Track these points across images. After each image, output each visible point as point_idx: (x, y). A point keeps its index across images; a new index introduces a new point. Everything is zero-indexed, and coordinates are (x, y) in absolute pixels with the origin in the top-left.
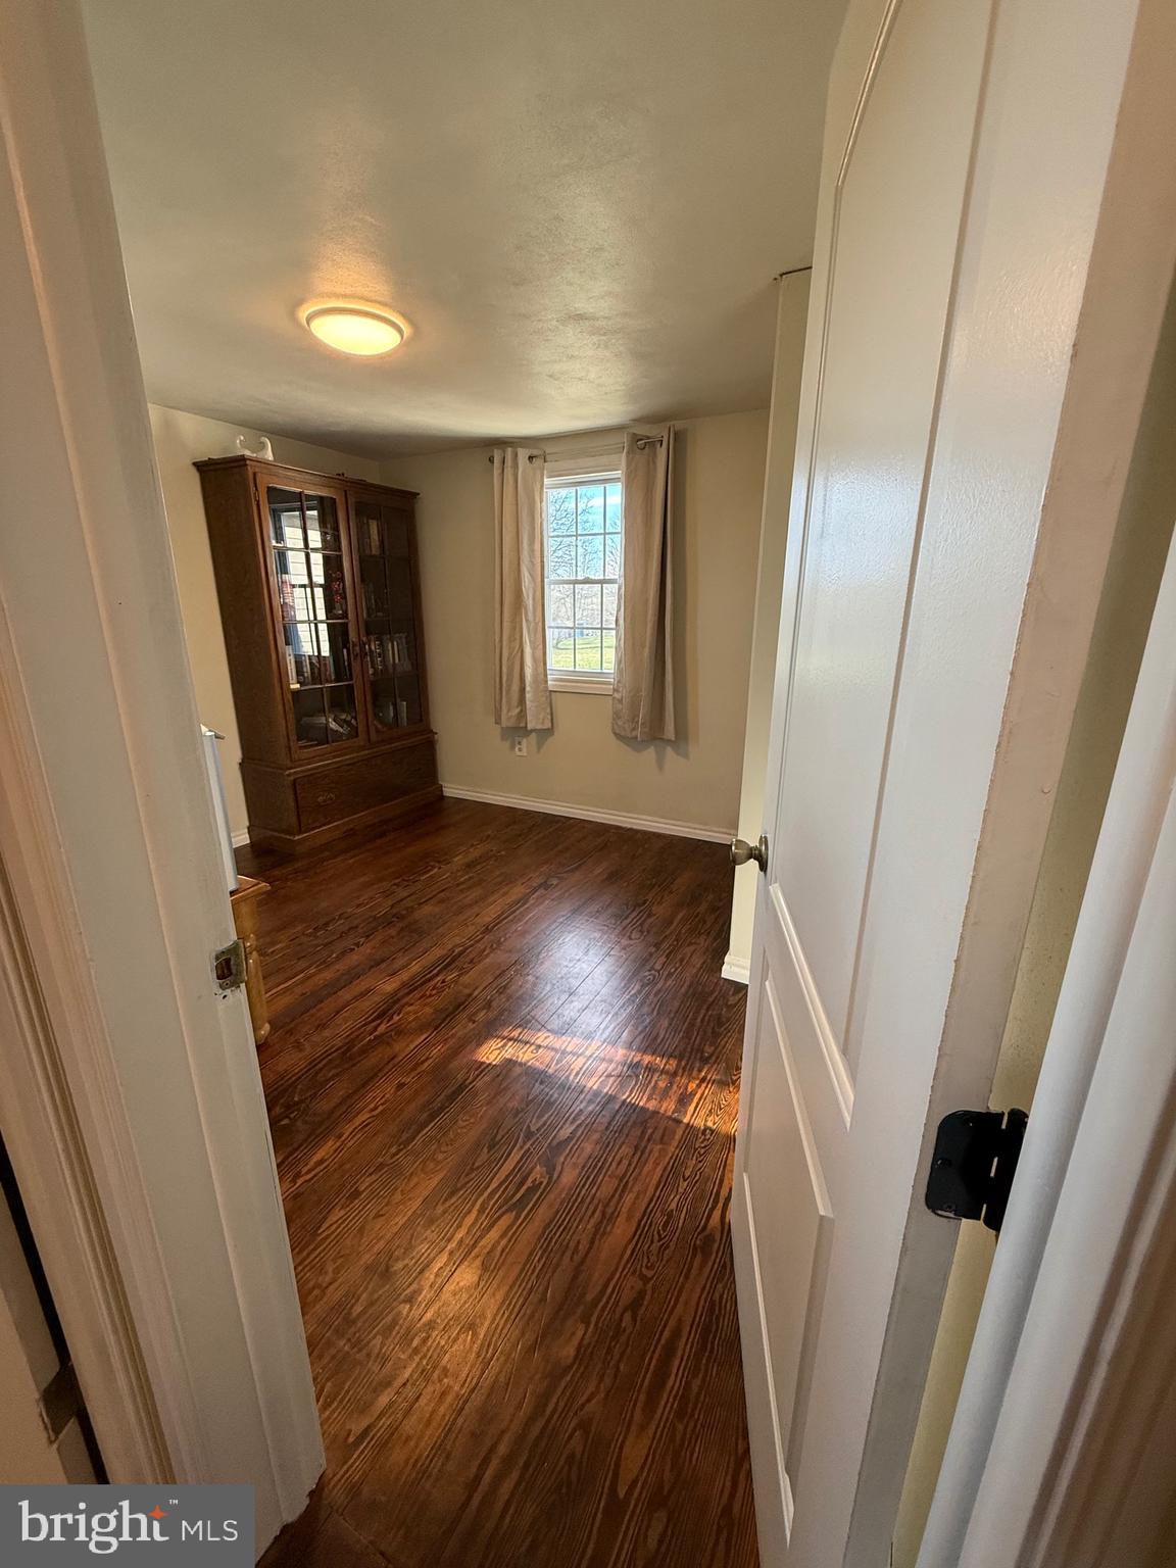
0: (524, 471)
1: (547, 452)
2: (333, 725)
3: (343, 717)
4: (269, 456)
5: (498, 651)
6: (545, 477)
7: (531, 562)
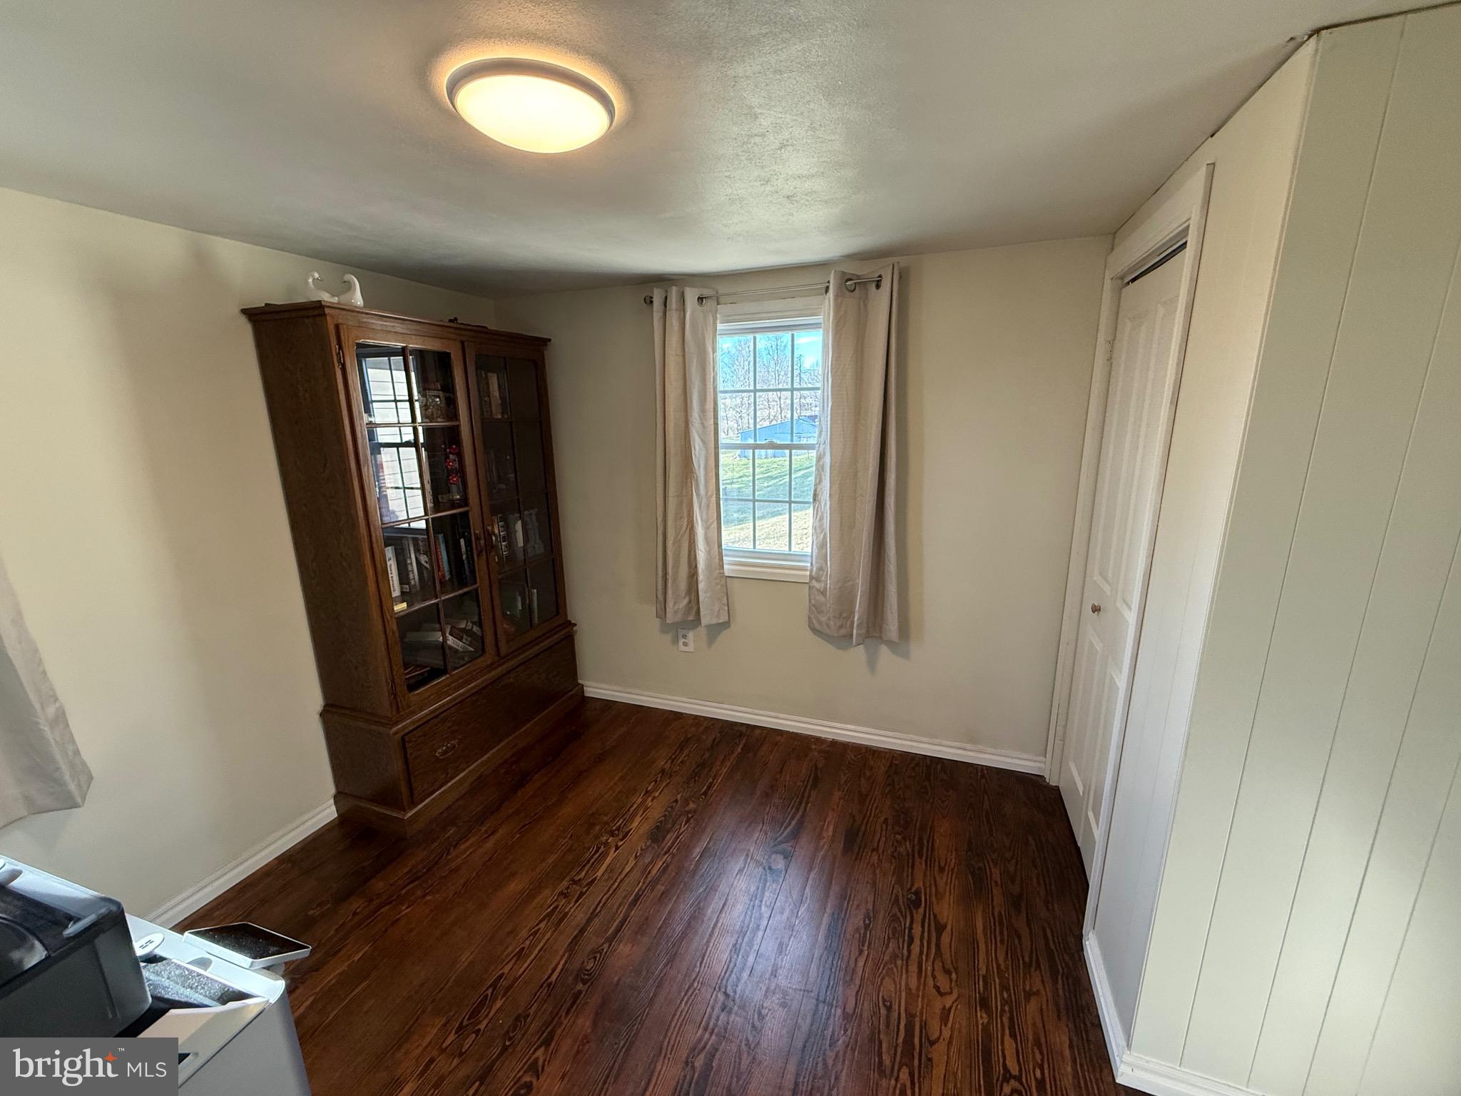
0: (693, 313)
1: (720, 292)
2: (451, 641)
3: (463, 626)
5: (661, 533)
6: (718, 322)
7: (702, 424)
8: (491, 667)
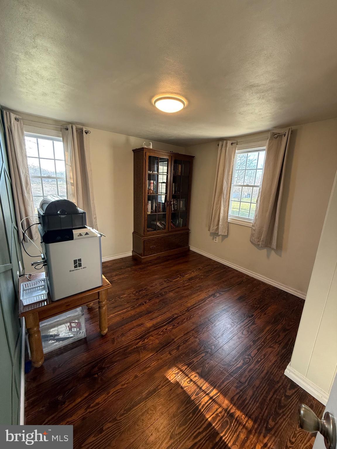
1: (238, 141)
2: (159, 225)
3: (162, 222)
4: (151, 147)
5: (212, 207)
6: (236, 150)
8: (166, 233)
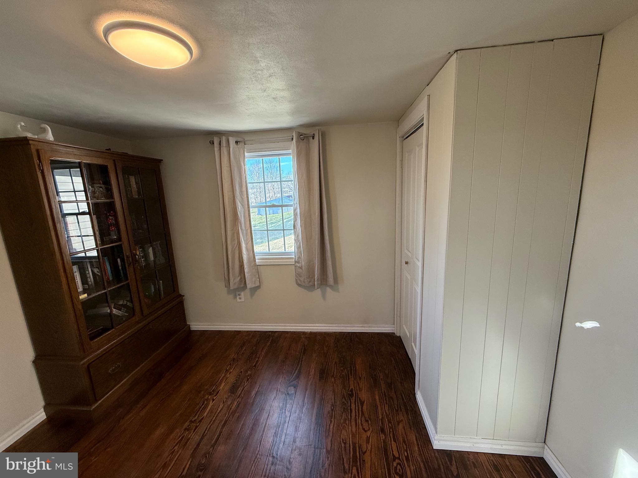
0: (233, 148)
1: (246, 139)
2: (115, 311)
3: (121, 303)
5: (224, 247)
7: (241, 197)
8: (138, 322)
